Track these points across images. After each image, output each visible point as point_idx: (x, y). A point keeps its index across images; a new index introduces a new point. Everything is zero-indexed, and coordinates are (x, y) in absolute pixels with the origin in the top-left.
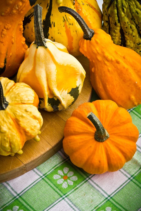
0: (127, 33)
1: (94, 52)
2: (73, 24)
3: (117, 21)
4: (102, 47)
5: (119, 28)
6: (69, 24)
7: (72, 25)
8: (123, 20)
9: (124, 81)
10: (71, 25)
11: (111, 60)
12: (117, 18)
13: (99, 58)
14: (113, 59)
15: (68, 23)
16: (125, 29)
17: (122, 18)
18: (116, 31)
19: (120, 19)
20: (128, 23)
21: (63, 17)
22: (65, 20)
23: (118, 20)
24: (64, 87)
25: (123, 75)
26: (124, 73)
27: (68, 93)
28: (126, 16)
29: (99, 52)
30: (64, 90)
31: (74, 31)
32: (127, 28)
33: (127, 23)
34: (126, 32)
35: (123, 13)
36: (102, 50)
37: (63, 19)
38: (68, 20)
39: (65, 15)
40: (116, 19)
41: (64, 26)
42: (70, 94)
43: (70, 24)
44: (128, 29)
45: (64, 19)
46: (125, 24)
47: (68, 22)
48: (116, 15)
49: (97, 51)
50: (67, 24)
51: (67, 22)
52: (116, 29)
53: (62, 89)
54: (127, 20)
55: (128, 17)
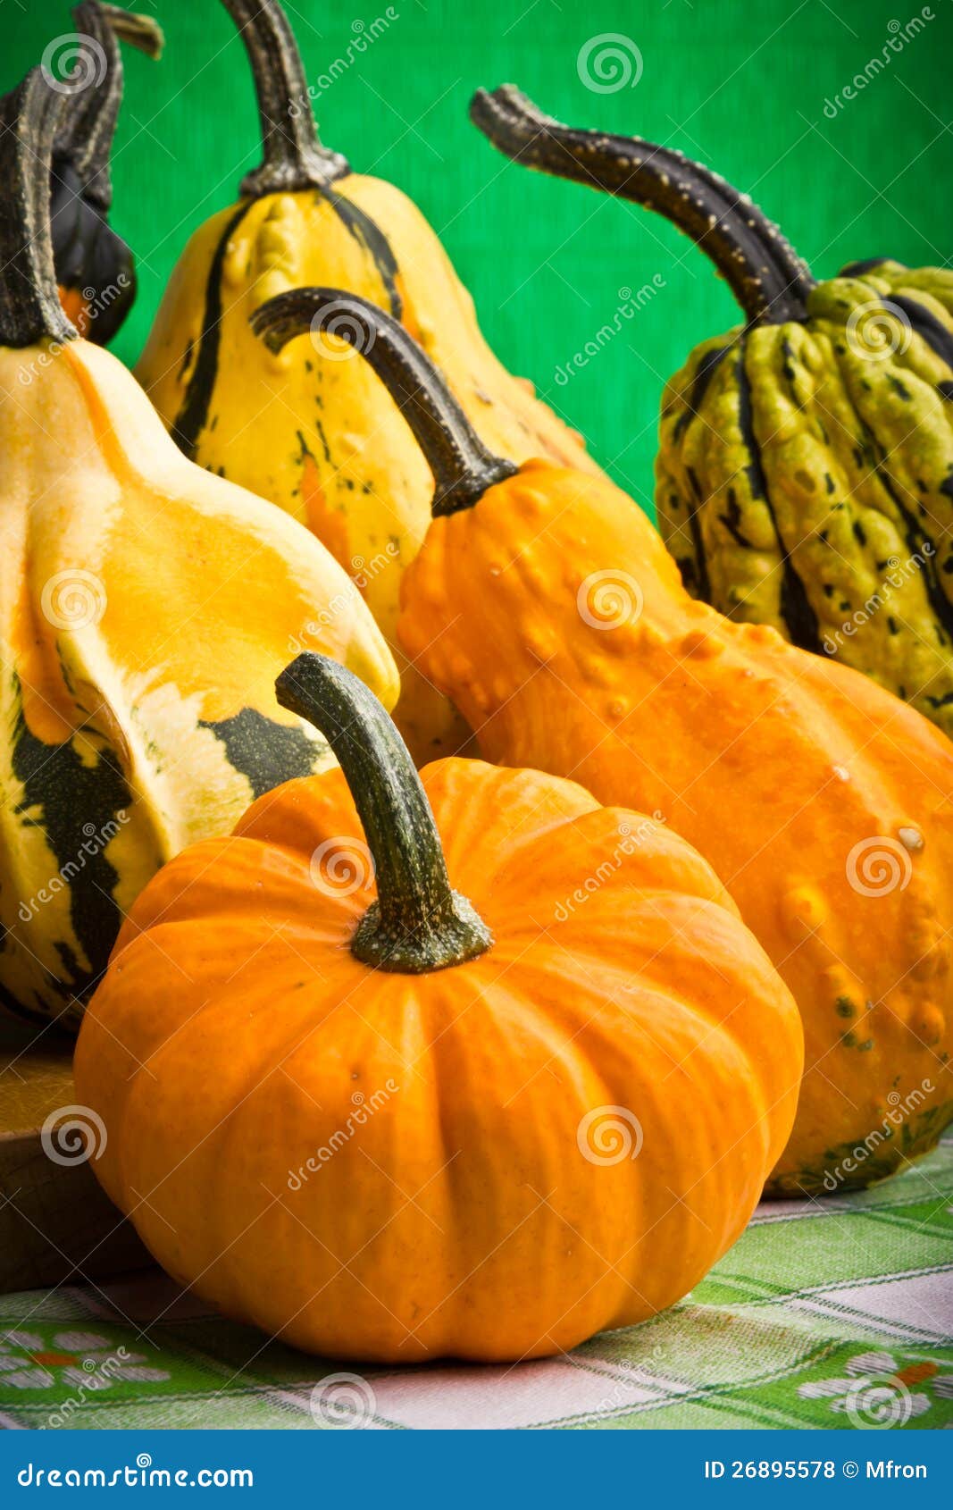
0: (838, 598)
1: (496, 572)
2: (370, 484)
3: (744, 476)
4: (570, 543)
5: (766, 568)
6: (339, 486)
7: (366, 491)
8: (787, 455)
9: (734, 762)
10: (357, 494)
11: (636, 636)
12: (739, 458)
13: (544, 636)
14: (661, 635)
15: (334, 474)
16: (816, 551)
17: (777, 444)
18: (744, 594)
19: (767, 461)
20: (831, 488)
21: (299, 434)
22: (311, 455)
23: (747, 470)
24: (166, 664)
25: (729, 719)
26: (736, 704)
27: (202, 724)
28: (810, 430)
29: (544, 576)
30: (170, 690)
31: (373, 539)
32: (831, 538)
33: (821, 484)
34: (829, 590)
35: (781, 404)
36: (565, 565)
37: (297, 447)
38: (336, 454)
39: (319, 425)
40: (736, 466)
41: (295, 493)
42: (218, 738)
43: (350, 485)
44: (836, 546)
45: (305, 449)
46: (803, 491)
47: (336, 468)
48: (735, 433)
49: (519, 564)
50: (327, 479)
51: (324, 467)
52: (746, 578)
53: (154, 673)
54: (817, 460)
55: (830, 437)
